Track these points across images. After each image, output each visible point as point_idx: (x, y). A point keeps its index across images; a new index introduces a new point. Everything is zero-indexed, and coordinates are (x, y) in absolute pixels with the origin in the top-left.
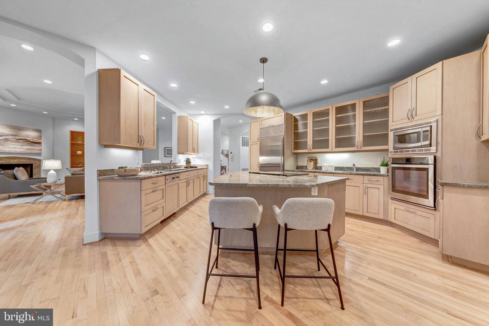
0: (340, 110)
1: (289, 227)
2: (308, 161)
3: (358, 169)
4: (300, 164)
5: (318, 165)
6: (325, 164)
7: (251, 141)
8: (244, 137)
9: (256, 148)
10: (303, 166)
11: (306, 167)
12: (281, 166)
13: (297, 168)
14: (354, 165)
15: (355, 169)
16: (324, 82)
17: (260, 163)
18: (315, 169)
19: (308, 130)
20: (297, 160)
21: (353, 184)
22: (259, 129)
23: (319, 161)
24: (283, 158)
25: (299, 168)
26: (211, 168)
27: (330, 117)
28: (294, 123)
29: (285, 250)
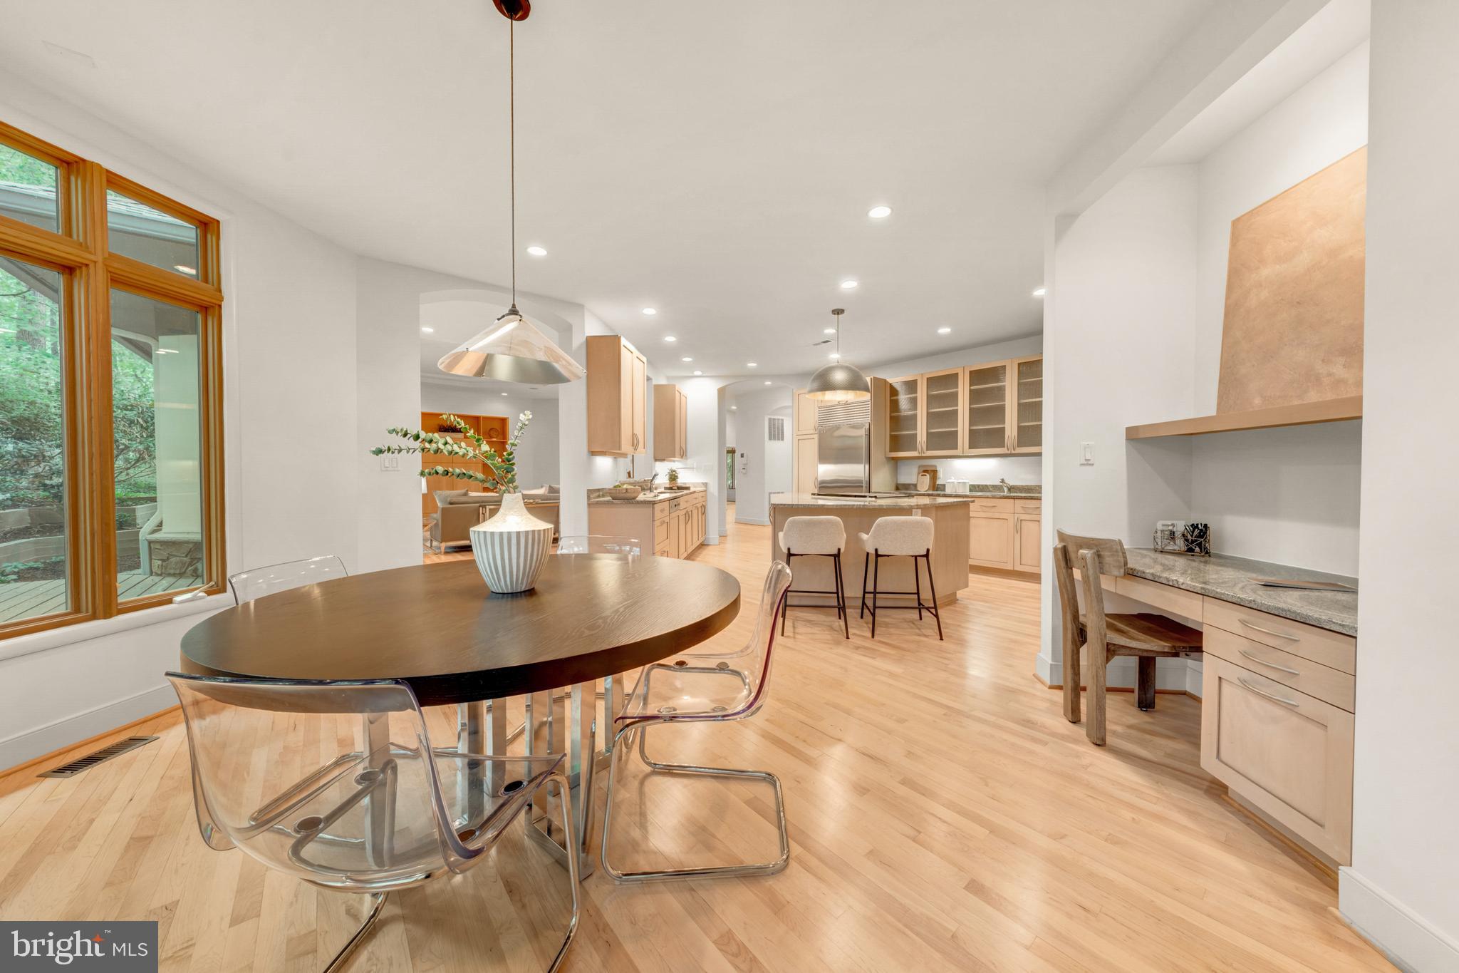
0: (978, 376)
1: (880, 553)
2: (919, 474)
3: (1011, 489)
4: (904, 479)
5: (939, 482)
6: (950, 479)
7: (800, 433)
8: (774, 419)
9: (812, 447)
10: (909, 485)
11: (915, 486)
12: (864, 485)
13: (897, 488)
14: (1003, 481)
15: (1006, 489)
16: (944, 330)
17: (820, 479)
18: (933, 490)
19: (919, 412)
20: (897, 473)
21: (997, 516)
22: (817, 410)
23: (941, 474)
24: (867, 467)
25: (900, 487)
26: (714, 489)
27: (960, 389)
28: (890, 397)
29: (875, 593)
